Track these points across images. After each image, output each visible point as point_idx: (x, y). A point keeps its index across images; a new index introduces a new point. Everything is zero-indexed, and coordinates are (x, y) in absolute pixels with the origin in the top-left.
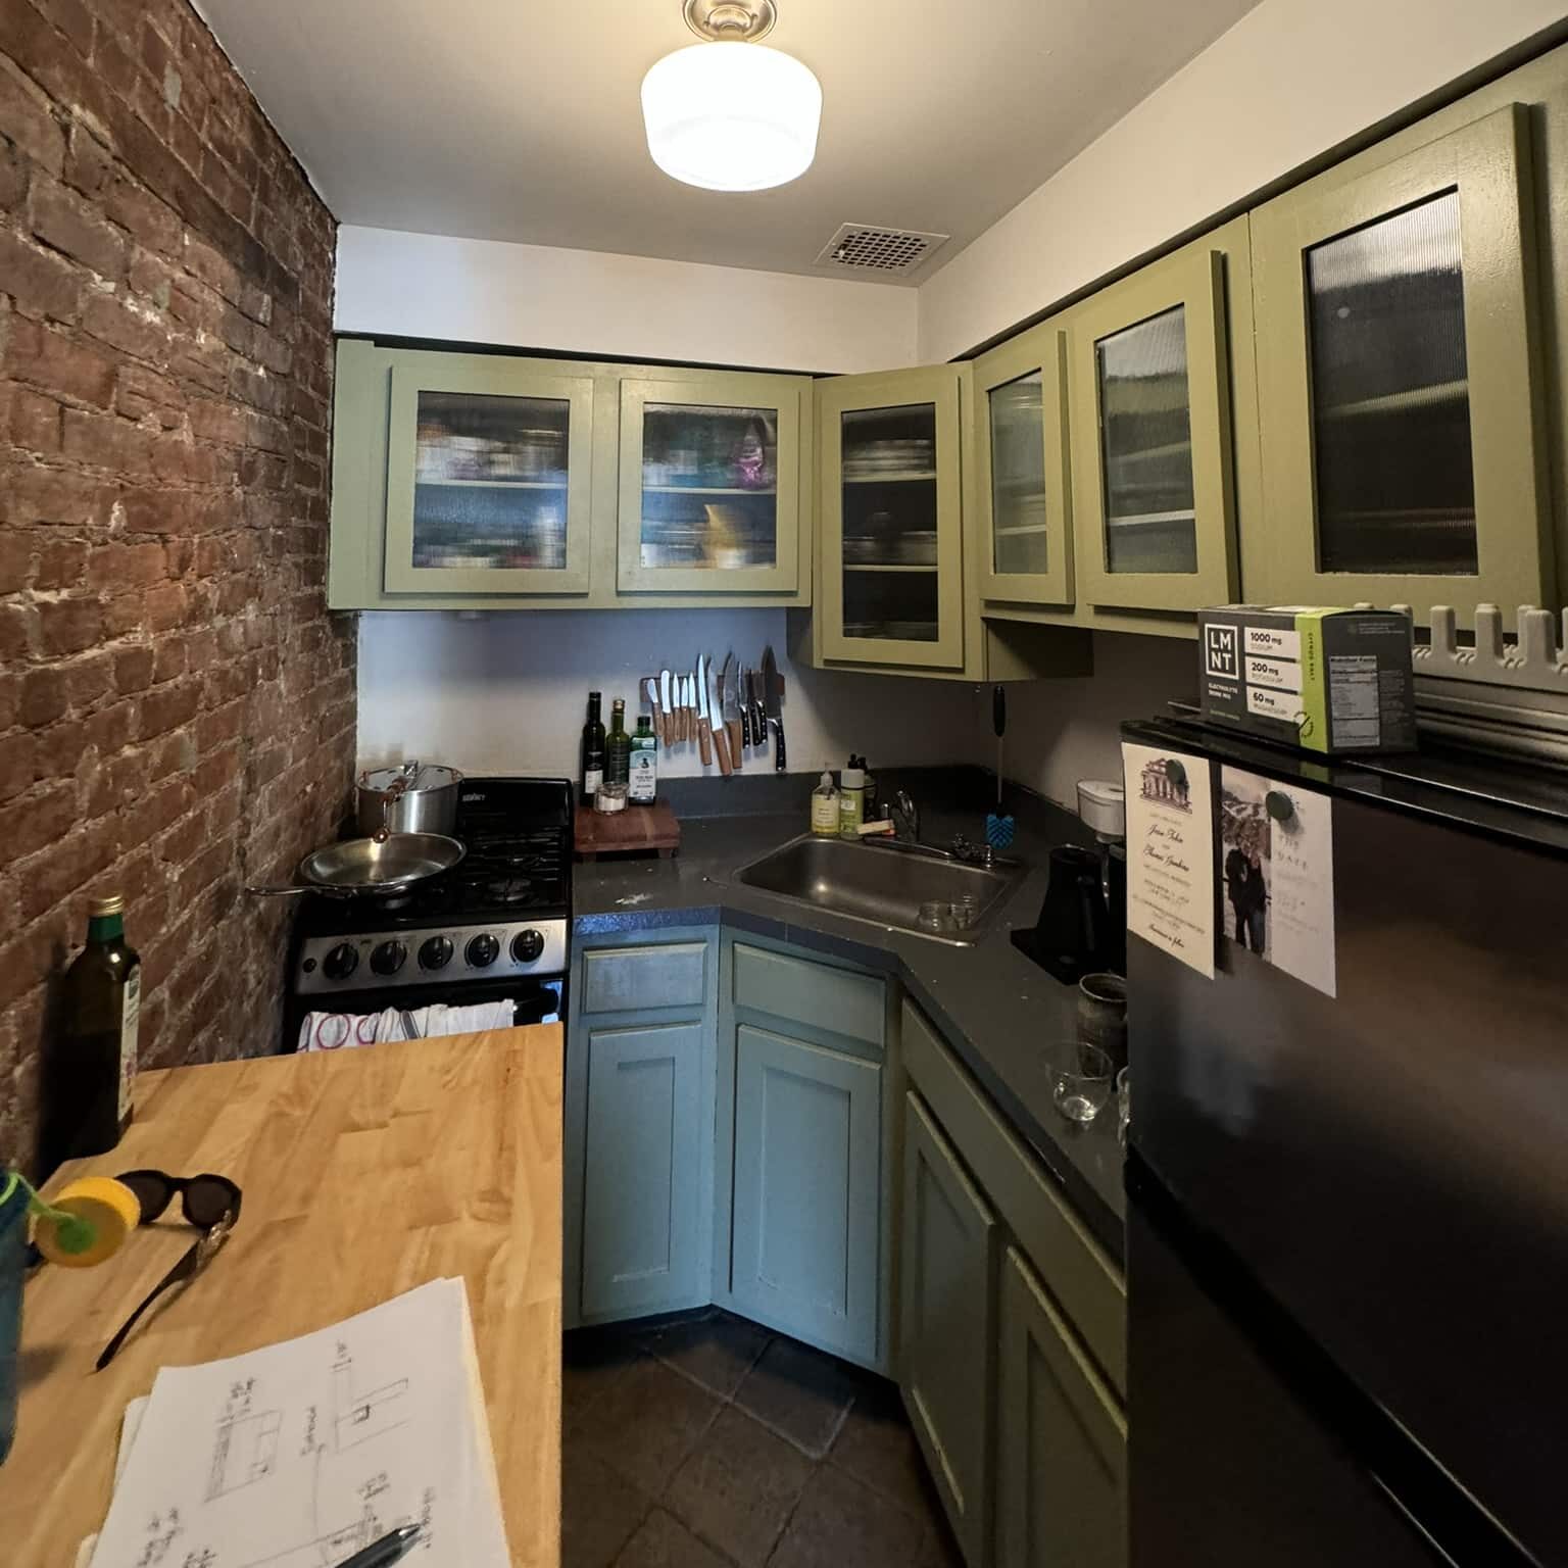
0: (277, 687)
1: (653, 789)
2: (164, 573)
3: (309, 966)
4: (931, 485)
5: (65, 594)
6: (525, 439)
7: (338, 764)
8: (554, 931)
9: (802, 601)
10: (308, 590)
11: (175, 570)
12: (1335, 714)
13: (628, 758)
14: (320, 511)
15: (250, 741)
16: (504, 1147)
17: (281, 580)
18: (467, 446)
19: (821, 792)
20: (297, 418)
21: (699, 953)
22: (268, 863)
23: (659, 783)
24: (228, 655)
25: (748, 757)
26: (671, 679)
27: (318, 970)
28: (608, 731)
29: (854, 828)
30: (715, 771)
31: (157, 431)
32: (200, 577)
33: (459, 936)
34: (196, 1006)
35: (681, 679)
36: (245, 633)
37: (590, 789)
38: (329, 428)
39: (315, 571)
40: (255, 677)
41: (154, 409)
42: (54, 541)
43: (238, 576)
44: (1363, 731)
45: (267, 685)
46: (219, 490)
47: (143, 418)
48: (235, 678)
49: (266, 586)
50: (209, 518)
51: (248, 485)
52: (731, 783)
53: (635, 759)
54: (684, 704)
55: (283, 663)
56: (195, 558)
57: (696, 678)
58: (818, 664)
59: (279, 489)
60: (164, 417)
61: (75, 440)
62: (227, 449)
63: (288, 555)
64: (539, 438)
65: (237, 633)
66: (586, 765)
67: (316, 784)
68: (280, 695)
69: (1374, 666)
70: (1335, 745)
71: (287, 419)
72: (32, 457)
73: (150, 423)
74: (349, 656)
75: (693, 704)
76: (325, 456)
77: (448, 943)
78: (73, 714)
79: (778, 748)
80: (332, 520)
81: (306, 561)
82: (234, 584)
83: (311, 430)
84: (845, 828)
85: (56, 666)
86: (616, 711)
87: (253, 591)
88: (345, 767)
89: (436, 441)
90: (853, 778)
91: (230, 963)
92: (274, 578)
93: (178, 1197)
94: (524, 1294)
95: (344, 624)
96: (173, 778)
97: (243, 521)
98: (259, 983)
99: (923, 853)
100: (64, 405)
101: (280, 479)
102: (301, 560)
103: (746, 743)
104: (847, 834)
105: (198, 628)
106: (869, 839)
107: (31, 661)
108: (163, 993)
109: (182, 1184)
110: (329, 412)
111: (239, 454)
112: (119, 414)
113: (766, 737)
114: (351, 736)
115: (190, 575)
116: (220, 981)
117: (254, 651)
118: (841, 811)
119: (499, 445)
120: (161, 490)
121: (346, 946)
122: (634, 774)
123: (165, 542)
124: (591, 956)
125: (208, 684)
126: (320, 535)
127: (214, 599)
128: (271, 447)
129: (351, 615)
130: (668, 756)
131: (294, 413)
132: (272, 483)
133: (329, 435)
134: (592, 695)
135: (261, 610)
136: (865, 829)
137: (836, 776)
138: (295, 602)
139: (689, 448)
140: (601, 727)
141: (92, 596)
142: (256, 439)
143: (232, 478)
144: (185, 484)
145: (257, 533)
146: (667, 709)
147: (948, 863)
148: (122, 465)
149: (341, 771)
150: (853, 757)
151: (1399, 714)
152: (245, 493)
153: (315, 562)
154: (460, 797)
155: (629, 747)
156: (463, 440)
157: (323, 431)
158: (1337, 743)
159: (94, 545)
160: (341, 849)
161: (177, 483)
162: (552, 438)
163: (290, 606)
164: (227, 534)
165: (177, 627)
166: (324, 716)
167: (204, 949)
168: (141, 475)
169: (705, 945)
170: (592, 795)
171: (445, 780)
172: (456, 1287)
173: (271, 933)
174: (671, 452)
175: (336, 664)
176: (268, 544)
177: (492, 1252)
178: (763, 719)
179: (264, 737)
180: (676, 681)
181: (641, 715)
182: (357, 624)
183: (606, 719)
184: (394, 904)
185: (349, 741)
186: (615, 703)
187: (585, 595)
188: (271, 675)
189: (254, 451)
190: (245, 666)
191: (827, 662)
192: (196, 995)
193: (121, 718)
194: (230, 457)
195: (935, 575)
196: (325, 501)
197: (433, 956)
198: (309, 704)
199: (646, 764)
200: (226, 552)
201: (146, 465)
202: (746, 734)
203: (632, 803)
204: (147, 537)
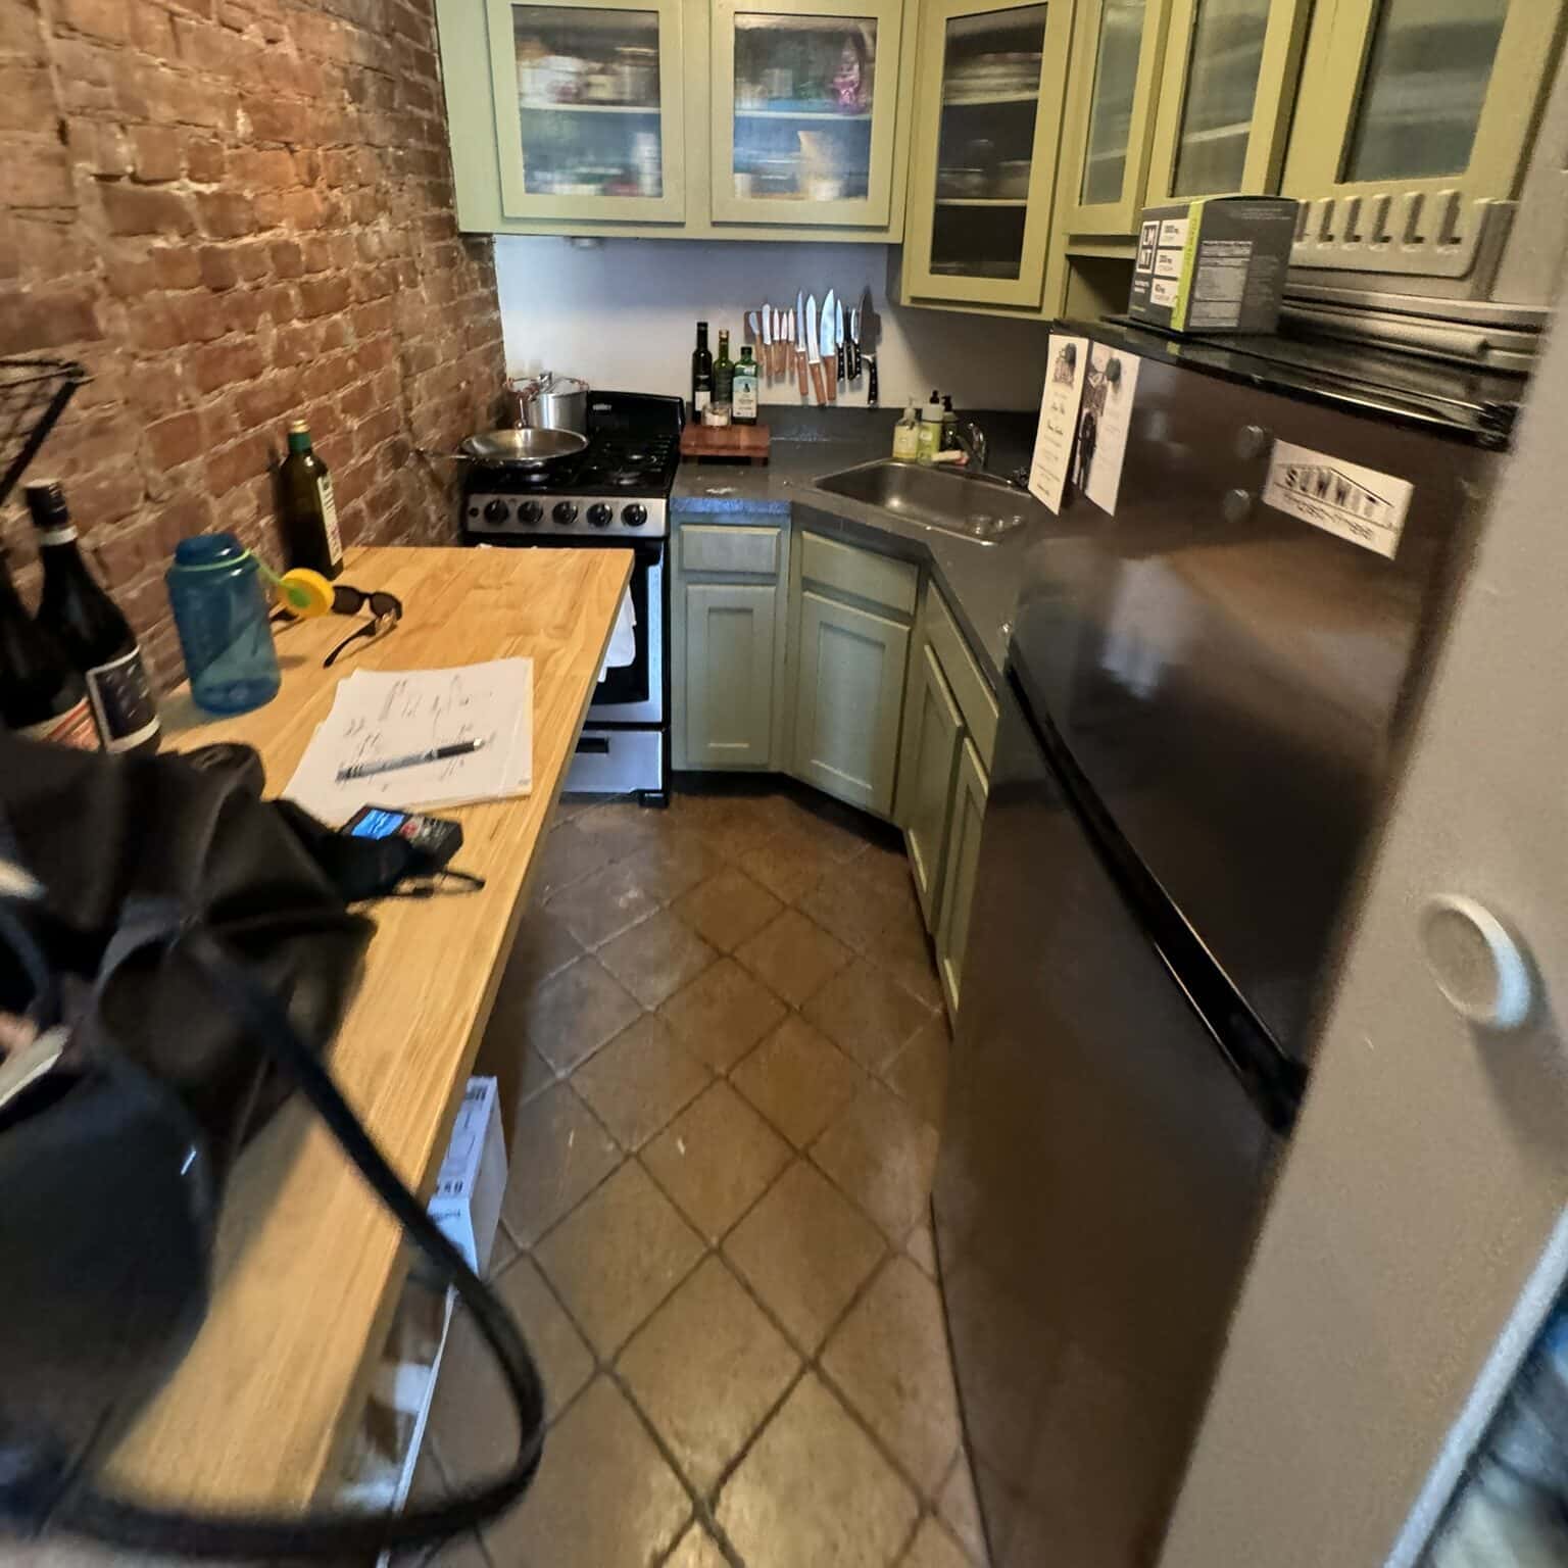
0: (418, 294)
1: (754, 411)
2: (296, 180)
3: (474, 512)
4: (1031, 107)
5: (214, 187)
6: (621, 58)
7: (487, 370)
8: (655, 508)
9: (893, 237)
10: (435, 211)
11: (306, 178)
12: (1197, 295)
13: (731, 384)
14: (438, 135)
15: (401, 336)
16: (574, 606)
17: (408, 196)
18: (565, 68)
19: (904, 424)
20: (399, 35)
21: (771, 536)
22: (433, 435)
23: (759, 407)
24: (370, 261)
25: (843, 391)
26: (772, 314)
27: (481, 515)
28: (715, 357)
29: (929, 456)
30: (813, 401)
31: (261, 43)
32: (331, 187)
33: (583, 504)
34: (389, 522)
35: (781, 315)
36: (381, 242)
37: (699, 408)
38: (436, 48)
39: (442, 192)
40: (397, 284)
41: (254, 20)
42: (193, 140)
43: (366, 190)
44: (1223, 313)
45: (408, 291)
46: (333, 105)
47: (246, 30)
48: (377, 280)
49: (394, 202)
50: (328, 133)
51: (361, 102)
52: (826, 412)
53: (738, 383)
54: (784, 337)
55: (423, 274)
56: (322, 168)
57: (795, 314)
58: (905, 302)
59: (392, 109)
60: (265, 29)
61: (189, 47)
62: (332, 63)
63: (410, 175)
64: (634, 56)
65: (373, 242)
66: (697, 385)
67: (468, 383)
68: (422, 301)
69: (1248, 251)
70: (1191, 324)
71: (389, 36)
72: (158, 61)
73: (253, 34)
74: (488, 277)
75: (792, 338)
76: (435, 77)
77: (575, 508)
78: (243, 286)
79: (871, 383)
80: (452, 144)
81: (430, 183)
82: (363, 197)
83: (417, 51)
84: (922, 455)
85: (221, 245)
86: (722, 340)
87: (382, 206)
88: (495, 375)
89: (537, 61)
90: (934, 412)
91: (413, 498)
92: (400, 196)
93: (367, 603)
94: (569, 671)
95: (478, 246)
96: (338, 352)
97: (360, 138)
98: (440, 519)
99: (985, 479)
100: (172, 15)
101: (392, 100)
102: (426, 182)
103: (841, 376)
104: (924, 461)
105: (337, 232)
106: (941, 466)
107: (200, 238)
108: (360, 503)
109: (370, 596)
110: (434, 30)
111: (345, 70)
112: (224, 25)
113: (860, 372)
114: (499, 349)
115: (321, 184)
116: (404, 510)
117: (393, 260)
118: (920, 441)
119: (597, 66)
120: (277, 101)
121: (498, 502)
122: (737, 396)
123: (292, 152)
124: (685, 528)
125: (355, 282)
126: (441, 161)
127: (347, 210)
128: (375, 65)
129: (485, 240)
130: (769, 385)
131: (394, 30)
132: (385, 102)
133: (436, 55)
134: (699, 325)
135: (394, 225)
136: (938, 457)
137: (919, 412)
138: (423, 219)
139: (783, 66)
140: (709, 355)
141: (238, 192)
142: (360, 56)
143: (343, 95)
144: (299, 97)
145: (377, 151)
146: (768, 341)
147: (1009, 489)
148: (237, 75)
149: (491, 379)
150: (935, 393)
151: (1265, 298)
152: (359, 110)
153: (440, 185)
154: (589, 407)
155: (733, 372)
156: (560, 59)
157: (428, 50)
158: (1194, 323)
159: (230, 147)
160: (492, 436)
161: (290, 96)
162: (644, 57)
163: (420, 223)
164: (349, 149)
165: (318, 229)
166: (469, 327)
167: (388, 484)
168: (256, 85)
169: (779, 530)
170: (699, 413)
171: (575, 388)
172: (529, 663)
173: (446, 487)
174: (767, 71)
175: (473, 282)
176: (390, 162)
177: (553, 651)
178: (857, 355)
179: (413, 335)
180: (776, 315)
181: (744, 345)
182: (492, 249)
183: (713, 347)
184: (535, 478)
185: (496, 352)
186: (720, 333)
187: (681, 225)
188: (412, 284)
189: (360, 68)
190: (385, 270)
191: (915, 300)
192: (387, 514)
193: (284, 297)
194: (336, 73)
195: (1023, 209)
196: (441, 125)
197: (562, 515)
198: (454, 315)
199: (747, 388)
200: (350, 167)
201: (258, 76)
202: (841, 368)
203: (735, 421)
204: (274, 145)
